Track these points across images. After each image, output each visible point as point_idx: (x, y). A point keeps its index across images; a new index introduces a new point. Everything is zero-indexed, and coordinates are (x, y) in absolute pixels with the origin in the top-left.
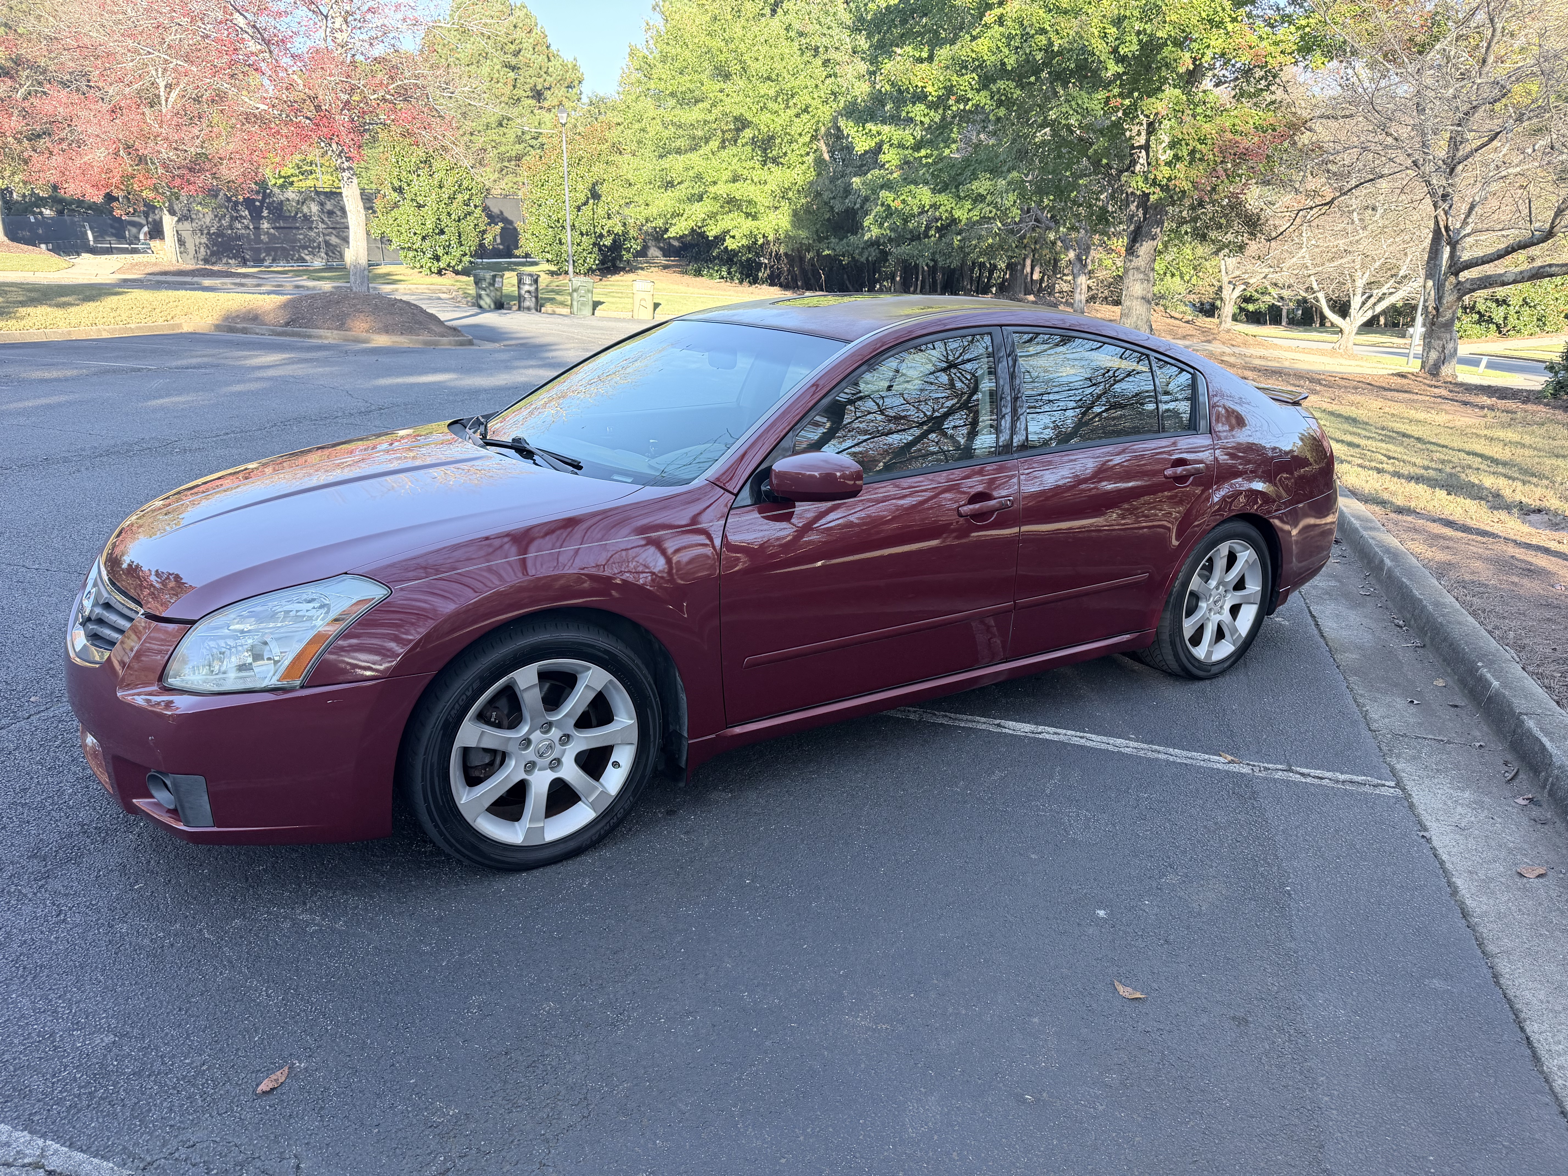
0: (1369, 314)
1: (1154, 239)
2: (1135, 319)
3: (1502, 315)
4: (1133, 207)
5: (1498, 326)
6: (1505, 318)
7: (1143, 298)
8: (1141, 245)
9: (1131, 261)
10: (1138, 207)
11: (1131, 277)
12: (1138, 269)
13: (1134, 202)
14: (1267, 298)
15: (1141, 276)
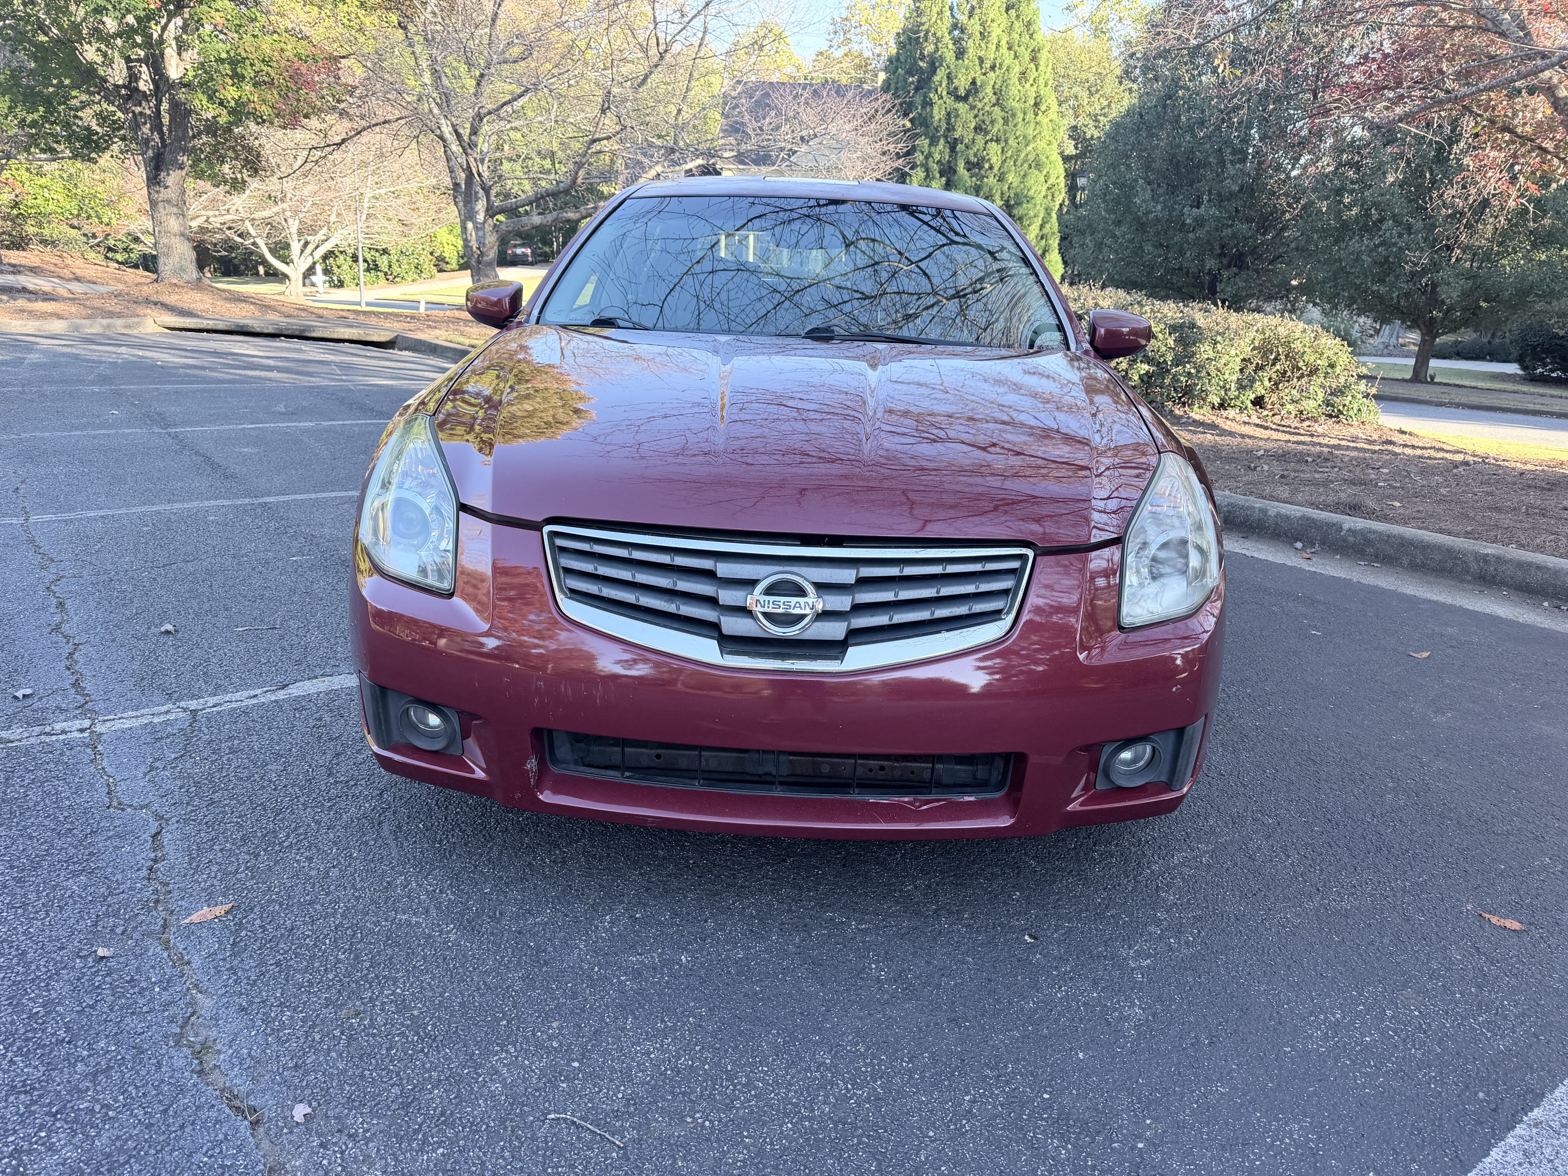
0: (310, 261)
1: (182, 169)
2: (177, 259)
3: (386, 262)
4: (146, 129)
5: (386, 274)
6: (390, 266)
7: (182, 235)
8: (168, 175)
9: (158, 192)
10: (151, 130)
11: (162, 210)
12: (168, 201)
13: (145, 123)
14: (140, 247)
15: (175, 210)
